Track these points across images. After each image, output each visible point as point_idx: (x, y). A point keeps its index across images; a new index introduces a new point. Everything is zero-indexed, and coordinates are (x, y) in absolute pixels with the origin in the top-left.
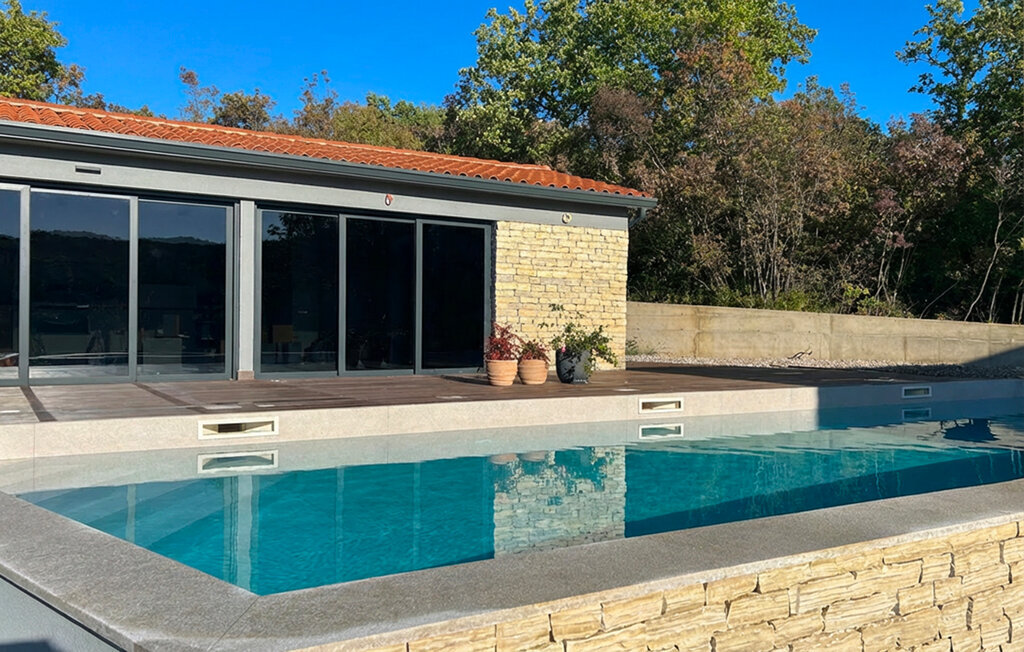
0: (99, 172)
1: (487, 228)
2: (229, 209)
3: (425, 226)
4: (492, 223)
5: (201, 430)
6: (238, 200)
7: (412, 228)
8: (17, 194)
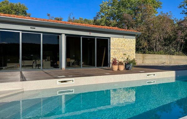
0: (35, 28)
1: (109, 39)
2: (60, 36)
3: (97, 39)
4: (109, 38)
5: (58, 82)
6: (62, 34)
7: (94, 39)
8: (19, 33)
